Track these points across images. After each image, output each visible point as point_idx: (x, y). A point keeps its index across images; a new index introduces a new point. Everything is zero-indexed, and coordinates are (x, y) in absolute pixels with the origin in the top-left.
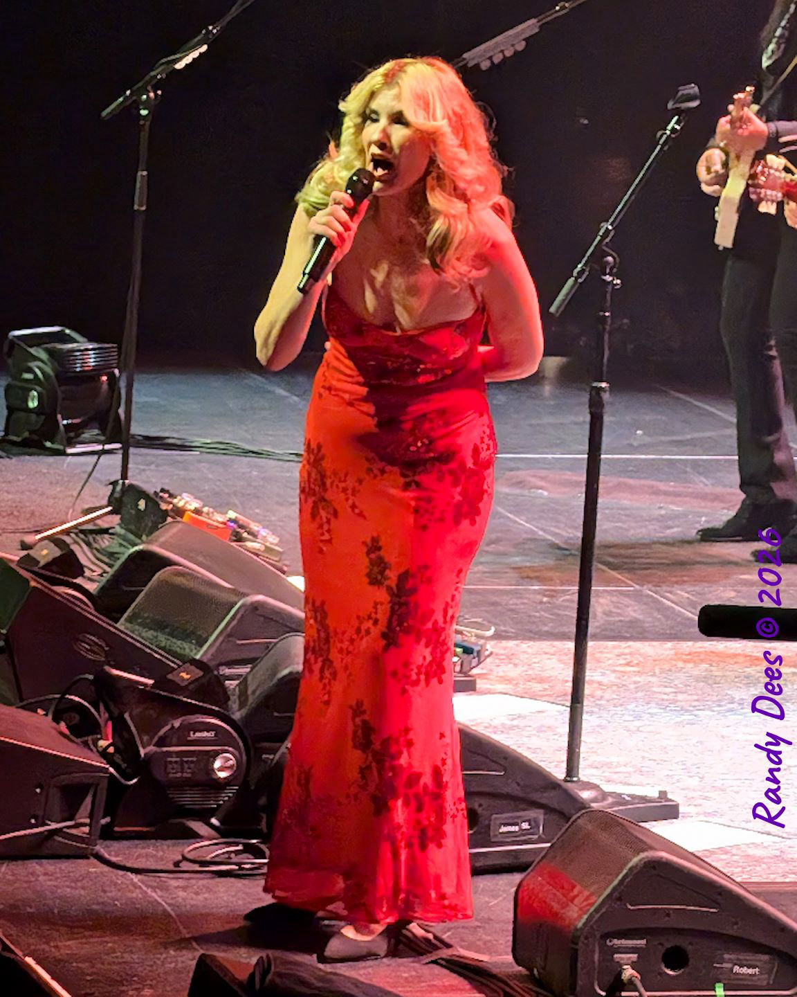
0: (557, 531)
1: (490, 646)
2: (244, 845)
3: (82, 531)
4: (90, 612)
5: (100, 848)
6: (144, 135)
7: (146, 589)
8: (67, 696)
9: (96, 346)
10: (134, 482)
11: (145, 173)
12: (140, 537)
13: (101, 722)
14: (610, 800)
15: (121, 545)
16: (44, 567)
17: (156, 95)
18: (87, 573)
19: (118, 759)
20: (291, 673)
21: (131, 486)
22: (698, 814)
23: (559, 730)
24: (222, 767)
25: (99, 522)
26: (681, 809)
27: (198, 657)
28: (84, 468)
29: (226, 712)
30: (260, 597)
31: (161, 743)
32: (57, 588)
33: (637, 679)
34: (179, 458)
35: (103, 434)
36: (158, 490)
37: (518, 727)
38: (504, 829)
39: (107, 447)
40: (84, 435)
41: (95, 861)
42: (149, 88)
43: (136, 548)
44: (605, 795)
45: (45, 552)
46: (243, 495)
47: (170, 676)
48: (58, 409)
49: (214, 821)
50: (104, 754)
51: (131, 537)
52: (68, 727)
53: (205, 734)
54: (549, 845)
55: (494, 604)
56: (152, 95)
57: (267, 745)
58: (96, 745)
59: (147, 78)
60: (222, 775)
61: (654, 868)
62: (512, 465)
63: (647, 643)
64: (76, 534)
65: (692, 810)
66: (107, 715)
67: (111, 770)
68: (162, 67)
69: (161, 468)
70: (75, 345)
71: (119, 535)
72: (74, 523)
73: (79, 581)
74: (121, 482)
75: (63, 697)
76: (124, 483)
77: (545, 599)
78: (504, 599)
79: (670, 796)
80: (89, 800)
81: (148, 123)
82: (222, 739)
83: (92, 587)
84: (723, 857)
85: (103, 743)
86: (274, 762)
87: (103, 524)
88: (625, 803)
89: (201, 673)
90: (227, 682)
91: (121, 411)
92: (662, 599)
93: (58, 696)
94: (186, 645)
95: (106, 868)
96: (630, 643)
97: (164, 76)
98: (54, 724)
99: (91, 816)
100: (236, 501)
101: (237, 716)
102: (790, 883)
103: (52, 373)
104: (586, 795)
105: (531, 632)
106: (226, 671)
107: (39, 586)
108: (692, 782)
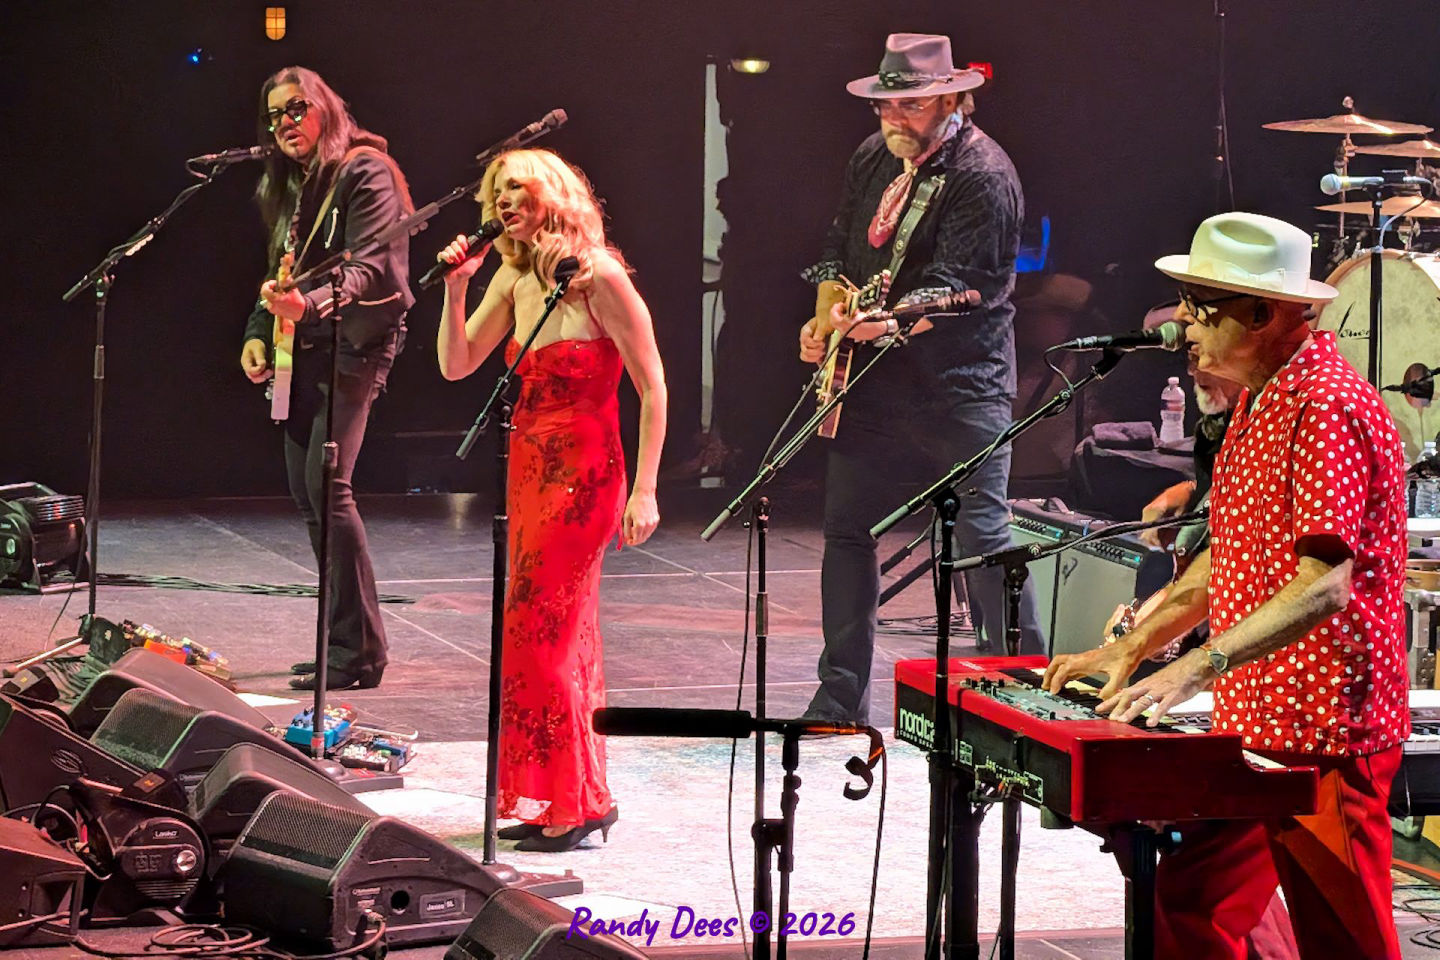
0: (470, 644)
1: (415, 748)
2: (206, 930)
3: (57, 660)
4: (66, 731)
5: (81, 937)
6: (100, 315)
7: (113, 709)
8: (48, 805)
9: (64, 498)
10: (101, 616)
11: (102, 347)
12: (107, 663)
13: (78, 826)
14: (523, 879)
15: (91, 671)
16: (24, 693)
17: (110, 279)
18: (62, 696)
19: (93, 857)
20: (241, 778)
21: (99, 620)
22: (600, 889)
23: (478, 819)
24: (184, 862)
25: (71, 651)
26: (585, 885)
27: (160, 766)
28: (56, 605)
29: (186, 815)
30: (213, 713)
31: (130, 843)
32: (34, 711)
34: (141, 593)
35: (74, 574)
36: (122, 622)
38: (432, 908)
39: (78, 585)
40: (58, 576)
41: (77, 949)
42: (105, 273)
43: (104, 673)
44: (518, 875)
45: (25, 679)
46: (196, 623)
47: (136, 784)
48: (33, 555)
49: (178, 909)
50: (81, 854)
51: (98, 663)
52: (49, 832)
53: (168, 834)
54: (471, 920)
55: (417, 711)
56: (106, 279)
57: (222, 841)
58: (73, 847)
59: (102, 264)
60: (184, 868)
61: (563, 938)
62: (430, 588)
64: (51, 662)
65: (595, 885)
66: (82, 820)
67: (88, 868)
68: (115, 254)
69: (124, 602)
70: (46, 498)
71: (90, 663)
72: (50, 653)
73: (54, 704)
74: (89, 615)
75: (43, 806)
76: (92, 617)
77: (461, 705)
78: (426, 706)
79: (575, 874)
80: (69, 894)
81: (104, 304)
82: (183, 837)
83: (67, 709)
85: (79, 845)
86: (229, 856)
87: (75, 653)
88: (536, 881)
89: (163, 781)
90: (186, 787)
91: (88, 555)
93: (40, 805)
94: (149, 757)
95: (85, 954)
97: (117, 262)
98: (36, 830)
99: (71, 909)
100: (191, 630)
101: (196, 816)
102: (682, 946)
103: (27, 524)
104: (502, 875)
105: (450, 734)
106: (187, 778)
107: (19, 709)
108: (595, 861)
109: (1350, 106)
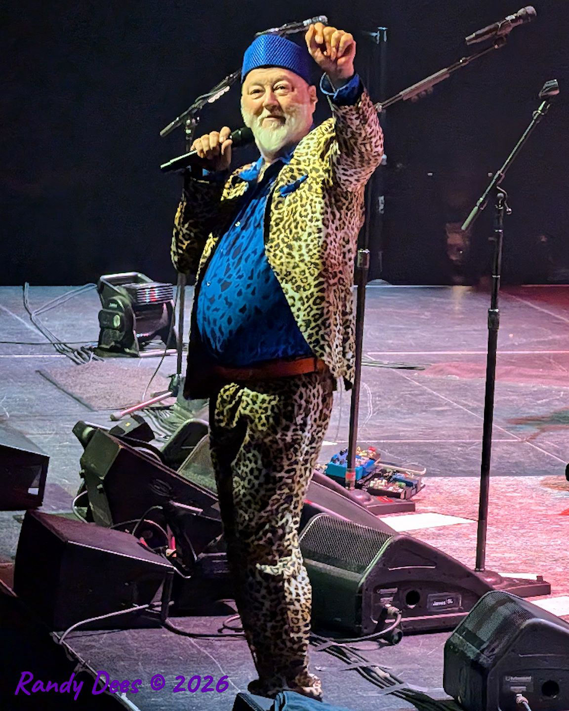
0: (467, 402)
1: (424, 481)
3: (152, 409)
4: (160, 465)
5: (169, 621)
7: (196, 447)
8: (145, 520)
9: (159, 285)
12: (191, 413)
13: (168, 537)
14: (505, 583)
15: (178, 417)
16: (128, 435)
17: (196, 120)
18: (156, 436)
19: (179, 561)
22: (563, 591)
23: (472, 536)
25: (162, 402)
26: (553, 588)
28: (152, 366)
31: (209, 551)
32: (136, 449)
33: (521, 501)
35: (165, 342)
37: (443, 535)
38: (436, 604)
39: (168, 351)
40: (152, 344)
41: (166, 630)
42: (192, 116)
43: (189, 420)
44: (502, 579)
45: (128, 424)
47: (213, 507)
48: (134, 327)
50: (170, 558)
51: (185, 412)
52: (146, 541)
55: (427, 452)
58: (165, 553)
59: (190, 109)
61: (536, 629)
62: (435, 359)
63: (527, 477)
64: (147, 410)
65: (560, 588)
66: (172, 533)
67: (175, 568)
68: (200, 101)
70: (144, 284)
71: (177, 411)
72: (146, 403)
73: (152, 443)
74: (177, 375)
75: (142, 521)
76: (179, 377)
77: (459, 449)
78: (432, 449)
80: (161, 589)
83: (160, 447)
85: (169, 551)
87: (166, 403)
88: (514, 584)
91: (176, 328)
93: (139, 520)
95: (173, 634)
96: (516, 477)
97: (202, 107)
99: (162, 600)
104: (490, 580)
107: (125, 448)
108: (559, 570)
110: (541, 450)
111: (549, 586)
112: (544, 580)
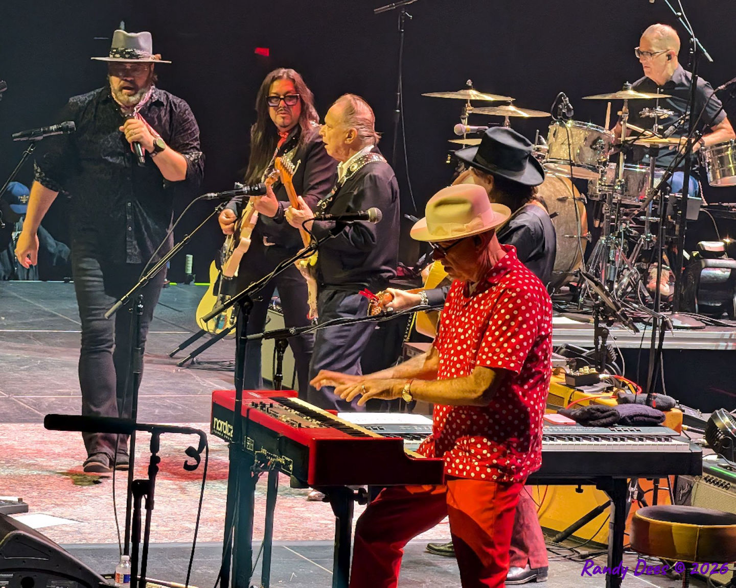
22: (38, 510)
33: (7, 442)
61: (17, 538)
63: (12, 424)
84: (51, 531)
88: (2, 505)
92: (19, 402)
102: (83, 544)
108: (35, 494)
109: (470, 85)
110: (22, 404)
111: (27, 506)
112: (24, 501)
